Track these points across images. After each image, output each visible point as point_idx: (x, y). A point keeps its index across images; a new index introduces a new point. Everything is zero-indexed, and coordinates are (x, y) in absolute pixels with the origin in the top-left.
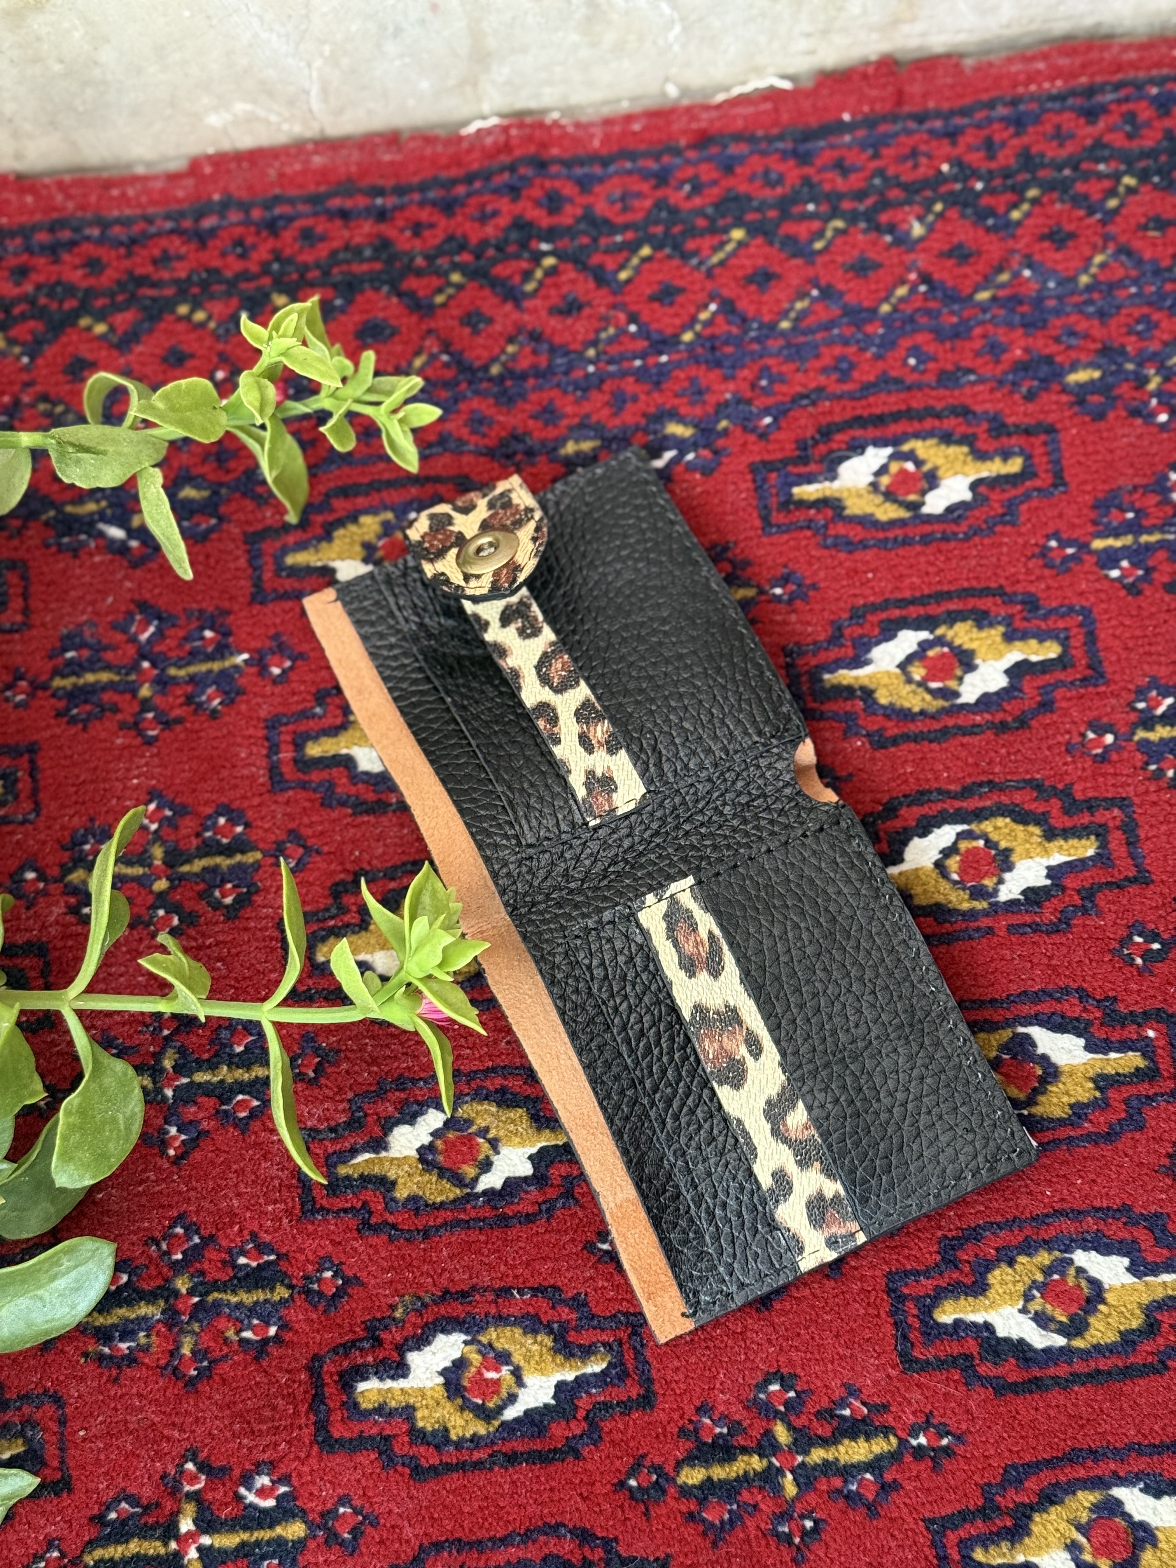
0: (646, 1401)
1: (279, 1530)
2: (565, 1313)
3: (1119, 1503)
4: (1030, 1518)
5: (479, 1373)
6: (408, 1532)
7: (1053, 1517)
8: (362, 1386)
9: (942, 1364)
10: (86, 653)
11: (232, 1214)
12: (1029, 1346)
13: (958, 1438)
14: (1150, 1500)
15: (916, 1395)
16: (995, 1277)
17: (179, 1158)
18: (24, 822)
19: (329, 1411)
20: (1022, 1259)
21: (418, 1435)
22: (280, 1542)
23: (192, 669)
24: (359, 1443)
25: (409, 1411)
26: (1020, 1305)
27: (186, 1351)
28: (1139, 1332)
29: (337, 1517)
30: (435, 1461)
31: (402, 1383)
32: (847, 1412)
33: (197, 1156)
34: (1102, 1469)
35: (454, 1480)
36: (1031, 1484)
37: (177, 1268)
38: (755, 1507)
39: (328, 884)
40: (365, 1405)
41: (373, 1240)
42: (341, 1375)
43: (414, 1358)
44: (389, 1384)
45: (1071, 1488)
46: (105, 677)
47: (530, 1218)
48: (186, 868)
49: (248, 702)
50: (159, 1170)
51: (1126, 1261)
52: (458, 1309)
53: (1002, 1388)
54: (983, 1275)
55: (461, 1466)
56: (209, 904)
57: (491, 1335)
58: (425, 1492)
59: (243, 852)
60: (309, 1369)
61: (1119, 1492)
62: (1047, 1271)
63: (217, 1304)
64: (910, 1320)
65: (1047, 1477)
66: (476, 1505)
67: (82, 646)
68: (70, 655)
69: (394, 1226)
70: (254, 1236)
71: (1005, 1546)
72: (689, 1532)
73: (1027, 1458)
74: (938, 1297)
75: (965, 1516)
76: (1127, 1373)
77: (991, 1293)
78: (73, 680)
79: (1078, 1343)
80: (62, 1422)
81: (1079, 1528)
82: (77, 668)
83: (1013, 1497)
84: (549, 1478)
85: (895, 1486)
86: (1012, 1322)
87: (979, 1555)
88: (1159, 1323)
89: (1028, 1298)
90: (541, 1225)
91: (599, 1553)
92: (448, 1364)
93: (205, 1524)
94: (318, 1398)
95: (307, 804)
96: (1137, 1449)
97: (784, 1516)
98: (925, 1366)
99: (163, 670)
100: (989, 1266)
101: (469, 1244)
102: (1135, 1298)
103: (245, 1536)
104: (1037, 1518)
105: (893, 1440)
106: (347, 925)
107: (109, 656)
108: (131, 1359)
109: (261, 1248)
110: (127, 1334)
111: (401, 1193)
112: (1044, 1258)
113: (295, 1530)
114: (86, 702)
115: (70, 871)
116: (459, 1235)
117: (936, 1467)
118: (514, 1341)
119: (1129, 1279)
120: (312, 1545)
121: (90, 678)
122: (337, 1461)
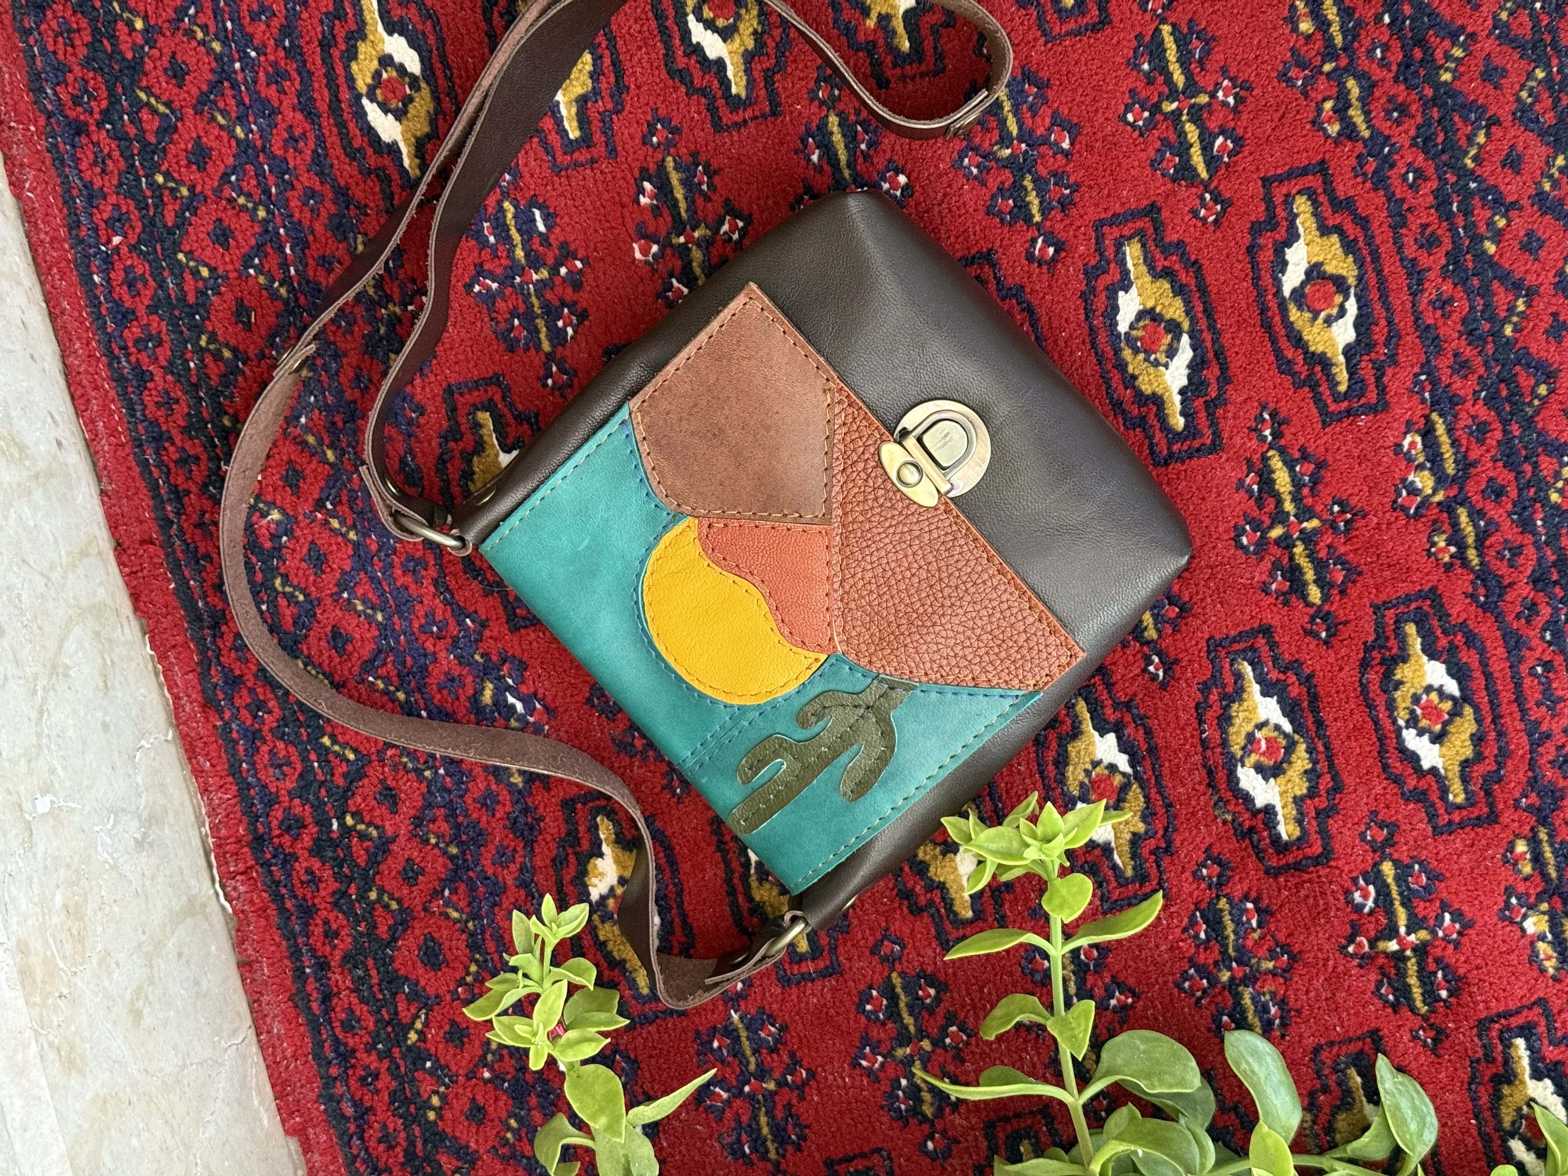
0: (1266, 631)
1: (1390, 880)
2: (1214, 697)
3: (1294, 291)
4: (1313, 354)
5: (1263, 754)
6: (1378, 789)
7: (1310, 337)
8: (1285, 837)
9: (1213, 424)
10: (744, 1136)
11: (1171, 949)
12: (1191, 361)
13: (1264, 408)
14: (1290, 268)
15: (1238, 440)
16: (1147, 389)
17: (1134, 994)
18: (890, 1159)
19: (1307, 858)
20: (1130, 369)
21: (1312, 793)
22: (1398, 879)
23: (748, 1052)
24: (1323, 832)
25: (1298, 801)
26: (1162, 368)
27: (1270, 965)
28: (1172, 283)
29: (1374, 840)
30: (1328, 777)
31: (1279, 808)
32: (1255, 487)
33: (1131, 981)
34: (1273, 305)
35: (1339, 761)
36: (1289, 354)
37: (1214, 981)
38: (1329, 547)
39: (912, 918)
40: (1297, 833)
41: (1178, 843)
42: (1278, 853)
43: (1259, 803)
44: (1280, 817)
45: (1289, 326)
46: (763, 1120)
47: (1148, 732)
48: (912, 1029)
49: (770, 1004)
50: (1145, 1008)
51: (1121, 294)
52: (1221, 775)
53: (1225, 379)
54: (1148, 398)
55: (1330, 759)
56: (938, 1006)
57: (1236, 750)
58: (1350, 781)
59: (893, 987)
60: (1276, 877)
61: (1287, 291)
62: (1136, 351)
63: (1237, 949)
64: (1185, 448)
65: (1284, 343)
66: (1354, 744)
67: (739, 1141)
68: (747, 1150)
69: (1166, 829)
70: (1185, 930)
71: (1334, 370)
72: (1354, 592)
73: (1272, 358)
74: (1166, 428)
75: (1318, 399)
76: (1203, 290)
77: (1159, 391)
78: (769, 1143)
79: (1186, 325)
80: (1332, 1044)
81: (1315, 318)
82: (758, 1143)
83: (1300, 366)
84: (1329, 695)
85: (1303, 449)
86: (1176, 374)
87: (1343, 388)
88: (1164, 267)
89: (1156, 364)
90: (1153, 723)
91: (1375, 654)
92: (1260, 777)
93: (1392, 932)
94: (1297, 867)
95: (849, 944)
96: (1256, 280)
97: (1333, 526)
98: (1217, 435)
99: (751, 1074)
100: (1139, 393)
101: (1172, 772)
102: (1148, 286)
103: (1397, 903)
104: (1312, 349)
105: (1270, 453)
106: (943, 899)
107: (745, 1119)
108: (1282, 1003)
109: (1193, 923)
110: (1265, 1009)
111: (1141, 827)
112: (1127, 354)
113: (1387, 868)
114: (785, 1130)
115: (924, 1116)
116: (1167, 781)
117: (1286, 422)
118: (1237, 733)
119: (1134, 290)
120: (1396, 856)
121: (765, 1130)
122: (1338, 847)
